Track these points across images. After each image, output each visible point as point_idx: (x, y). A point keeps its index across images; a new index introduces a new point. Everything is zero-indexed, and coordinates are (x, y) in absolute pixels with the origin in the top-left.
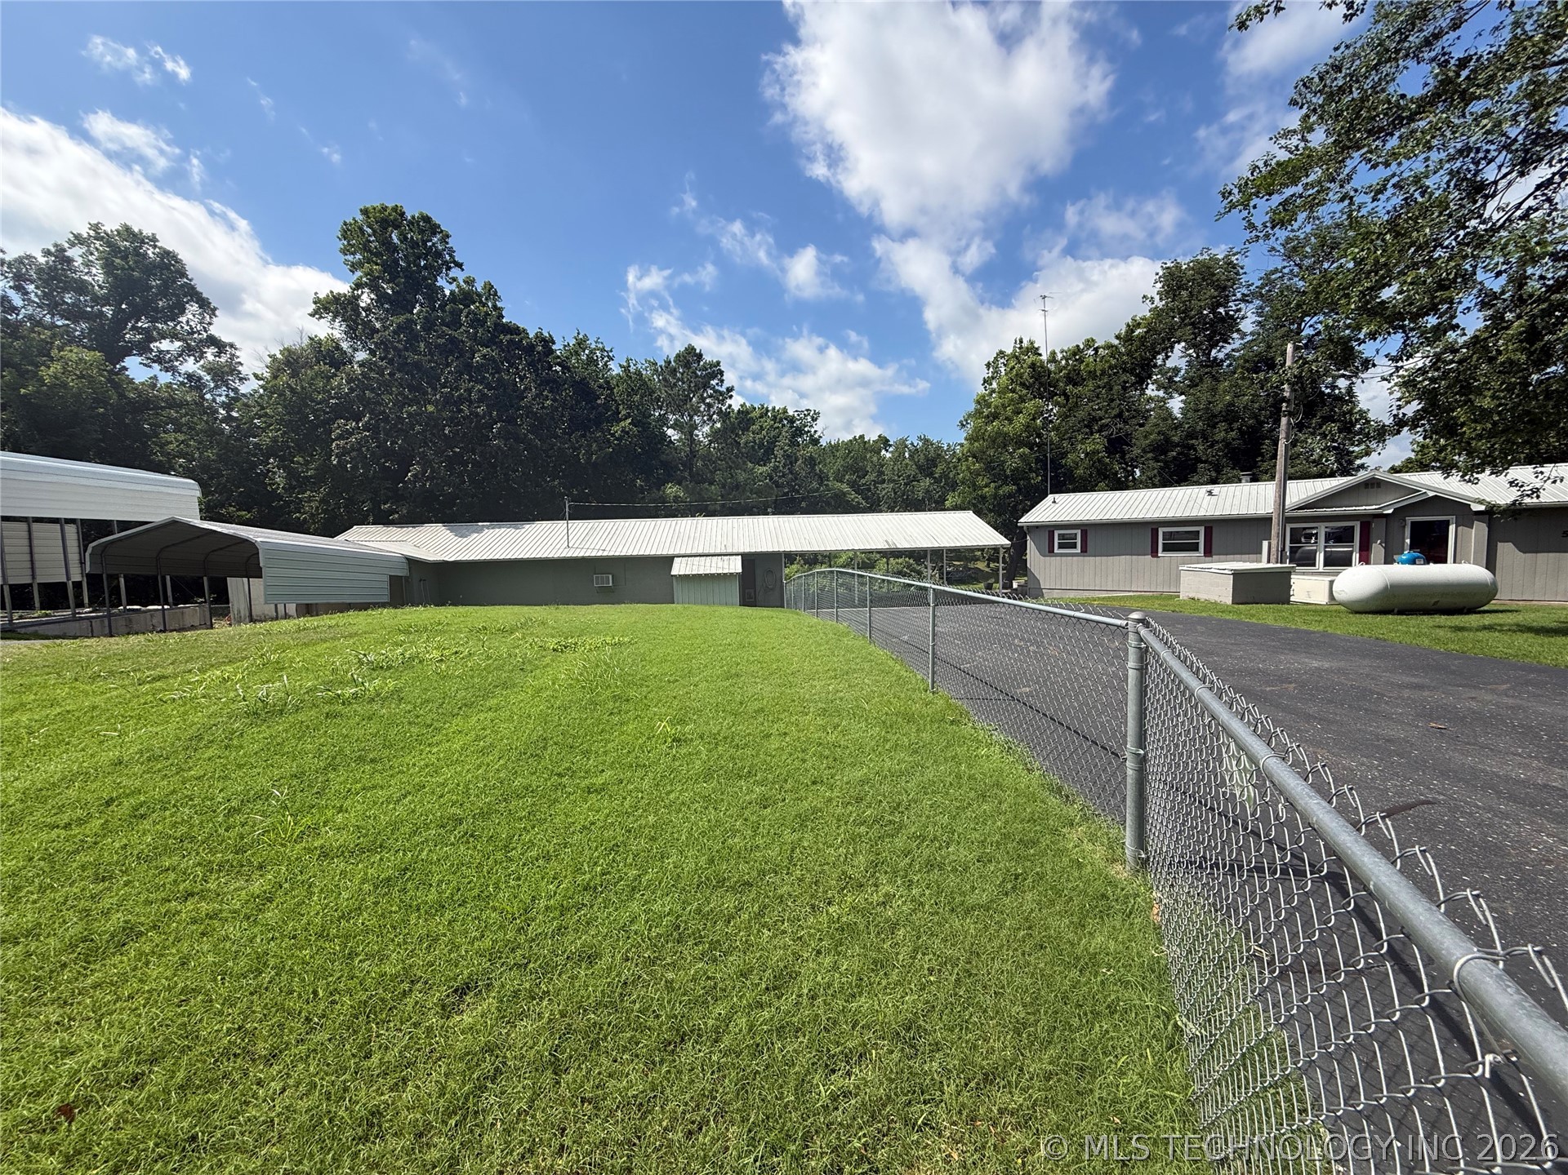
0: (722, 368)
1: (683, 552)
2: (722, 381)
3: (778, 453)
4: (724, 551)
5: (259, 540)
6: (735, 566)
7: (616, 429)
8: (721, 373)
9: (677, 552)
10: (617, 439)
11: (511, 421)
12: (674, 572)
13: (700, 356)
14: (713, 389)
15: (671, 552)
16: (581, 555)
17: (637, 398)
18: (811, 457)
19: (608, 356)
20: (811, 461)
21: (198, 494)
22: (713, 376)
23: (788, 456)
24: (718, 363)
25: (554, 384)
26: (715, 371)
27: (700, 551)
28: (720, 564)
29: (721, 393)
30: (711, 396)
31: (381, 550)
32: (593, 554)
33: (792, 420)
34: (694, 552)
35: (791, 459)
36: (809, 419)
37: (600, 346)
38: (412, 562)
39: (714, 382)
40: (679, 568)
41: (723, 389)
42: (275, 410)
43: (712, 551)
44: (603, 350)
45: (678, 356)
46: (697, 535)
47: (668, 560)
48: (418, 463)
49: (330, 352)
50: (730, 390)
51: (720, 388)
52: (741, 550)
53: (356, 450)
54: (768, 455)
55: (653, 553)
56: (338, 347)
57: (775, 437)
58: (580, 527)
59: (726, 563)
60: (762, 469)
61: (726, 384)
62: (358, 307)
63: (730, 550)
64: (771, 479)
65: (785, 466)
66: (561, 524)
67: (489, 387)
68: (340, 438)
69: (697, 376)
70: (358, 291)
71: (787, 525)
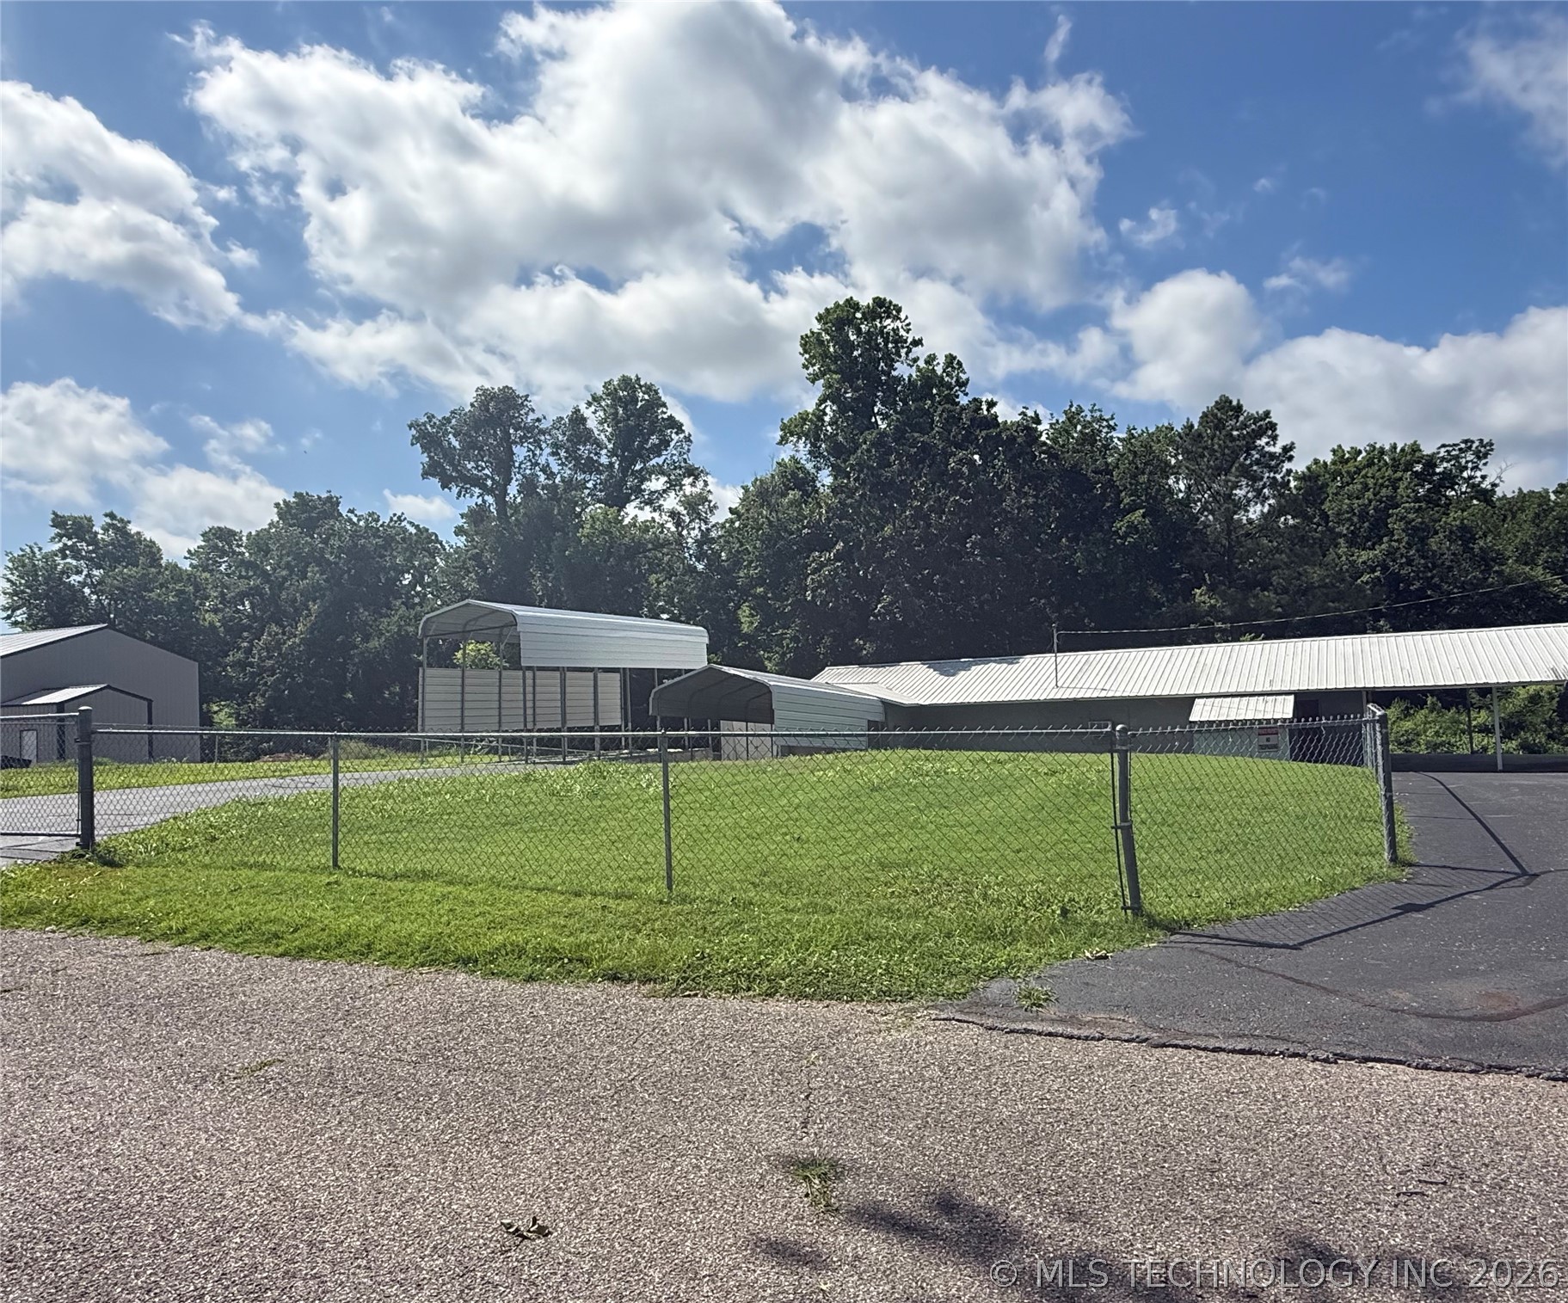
0: (1274, 420)
1: (1207, 691)
2: (1274, 438)
3: (1395, 526)
4: (1268, 688)
5: (772, 683)
6: (1284, 709)
7: (1121, 525)
8: (1273, 426)
9: (1199, 692)
10: (1120, 538)
11: (987, 533)
12: (1192, 719)
13: (1239, 408)
14: (1261, 450)
15: (1191, 691)
16: (1072, 696)
17: (1143, 478)
18: (1463, 528)
19: (1109, 426)
20: (1465, 535)
21: (706, 640)
22: (1260, 433)
23: (1415, 529)
24: (1267, 414)
25: (1038, 479)
26: (1264, 425)
27: (1233, 690)
28: (1261, 706)
29: (1272, 456)
30: (1258, 462)
32: (1088, 695)
33: (1430, 462)
34: (1224, 690)
35: (1420, 535)
36: (1471, 457)
37: (1097, 414)
38: (888, 706)
39: (1263, 441)
40: (1201, 712)
41: (1277, 449)
42: (753, 546)
43: (1250, 689)
44: (1101, 419)
45: (1205, 415)
46: (1231, 667)
47: (1188, 702)
48: (888, 593)
49: (793, 474)
50: (1287, 449)
51: (1271, 449)
52: (1295, 688)
53: (829, 584)
54: (1377, 528)
55: (1165, 693)
56: (802, 468)
57: (1392, 498)
58: (1072, 661)
59: (1270, 706)
60: (1365, 556)
61: (1281, 443)
62: (823, 421)
63: (1276, 688)
64: (1385, 568)
65: (1409, 546)
66: (1048, 658)
67: (965, 496)
68: (813, 573)
69: (1233, 439)
70: (823, 406)
71: (1375, 649)
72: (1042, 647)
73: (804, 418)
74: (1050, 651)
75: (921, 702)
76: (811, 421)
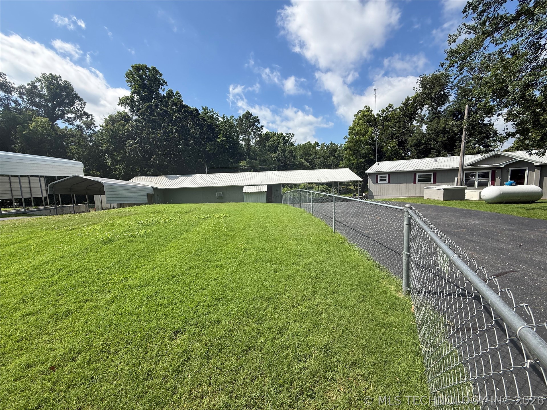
1: (247, 184)
2: (259, 123)
3: (279, 149)
4: (261, 184)
5: (104, 182)
6: (265, 189)
8: (259, 120)
9: (245, 184)
11: (186, 139)
12: (244, 191)
13: (251, 114)
14: (256, 126)
15: (243, 184)
16: (212, 186)
18: (291, 150)
20: (291, 152)
21: (83, 167)
22: (256, 122)
24: (257, 117)
26: (257, 120)
27: (253, 184)
28: (260, 189)
29: (259, 128)
30: (255, 129)
31: (144, 185)
32: (216, 186)
33: (284, 137)
34: (251, 184)
35: (284, 151)
36: (291, 137)
38: (155, 189)
39: (256, 124)
40: (245, 190)
42: (107, 137)
43: (257, 184)
45: (244, 115)
46: (252, 178)
47: (242, 187)
48: (155, 154)
49: (124, 116)
50: (262, 126)
51: (258, 126)
52: (267, 183)
53: (135, 150)
54: (276, 149)
55: (236, 185)
56: (127, 115)
57: (278, 143)
58: (211, 176)
59: (262, 188)
60: (274, 155)
61: (261, 125)
62: (134, 101)
63: (263, 184)
64: (277, 158)
65: (282, 153)
66: (204, 176)
67: (178, 127)
68: (129, 146)
69: (250, 122)
70: (133, 95)
71: (283, 174)
72: (202, 172)
73: (127, 98)
74: (205, 173)
75: (166, 188)
76: (130, 99)
